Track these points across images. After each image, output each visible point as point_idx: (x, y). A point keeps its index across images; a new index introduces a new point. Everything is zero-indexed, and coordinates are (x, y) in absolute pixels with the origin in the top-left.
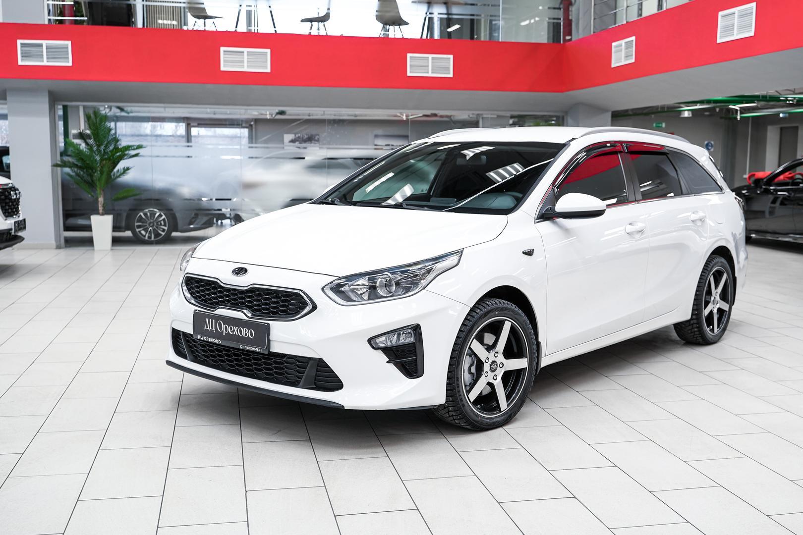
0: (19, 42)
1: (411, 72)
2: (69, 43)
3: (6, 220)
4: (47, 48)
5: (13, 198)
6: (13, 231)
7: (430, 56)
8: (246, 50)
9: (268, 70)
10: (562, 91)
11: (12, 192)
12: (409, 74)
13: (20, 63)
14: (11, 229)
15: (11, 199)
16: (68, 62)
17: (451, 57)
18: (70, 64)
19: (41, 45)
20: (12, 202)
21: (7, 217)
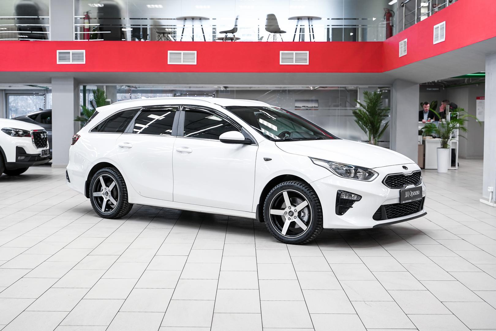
0: (58, 51)
1: (282, 62)
2: (84, 51)
3: (37, 149)
4: (73, 54)
5: (42, 137)
6: (41, 155)
7: (294, 52)
8: (182, 52)
9: (195, 63)
10: (381, 72)
11: (41, 134)
12: (281, 63)
13: (58, 63)
14: (40, 154)
15: (41, 138)
16: (83, 62)
17: (308, 52)
18: (84, 63)
19: (69, 53)
20: (41, 140)
21: (37, 147)
